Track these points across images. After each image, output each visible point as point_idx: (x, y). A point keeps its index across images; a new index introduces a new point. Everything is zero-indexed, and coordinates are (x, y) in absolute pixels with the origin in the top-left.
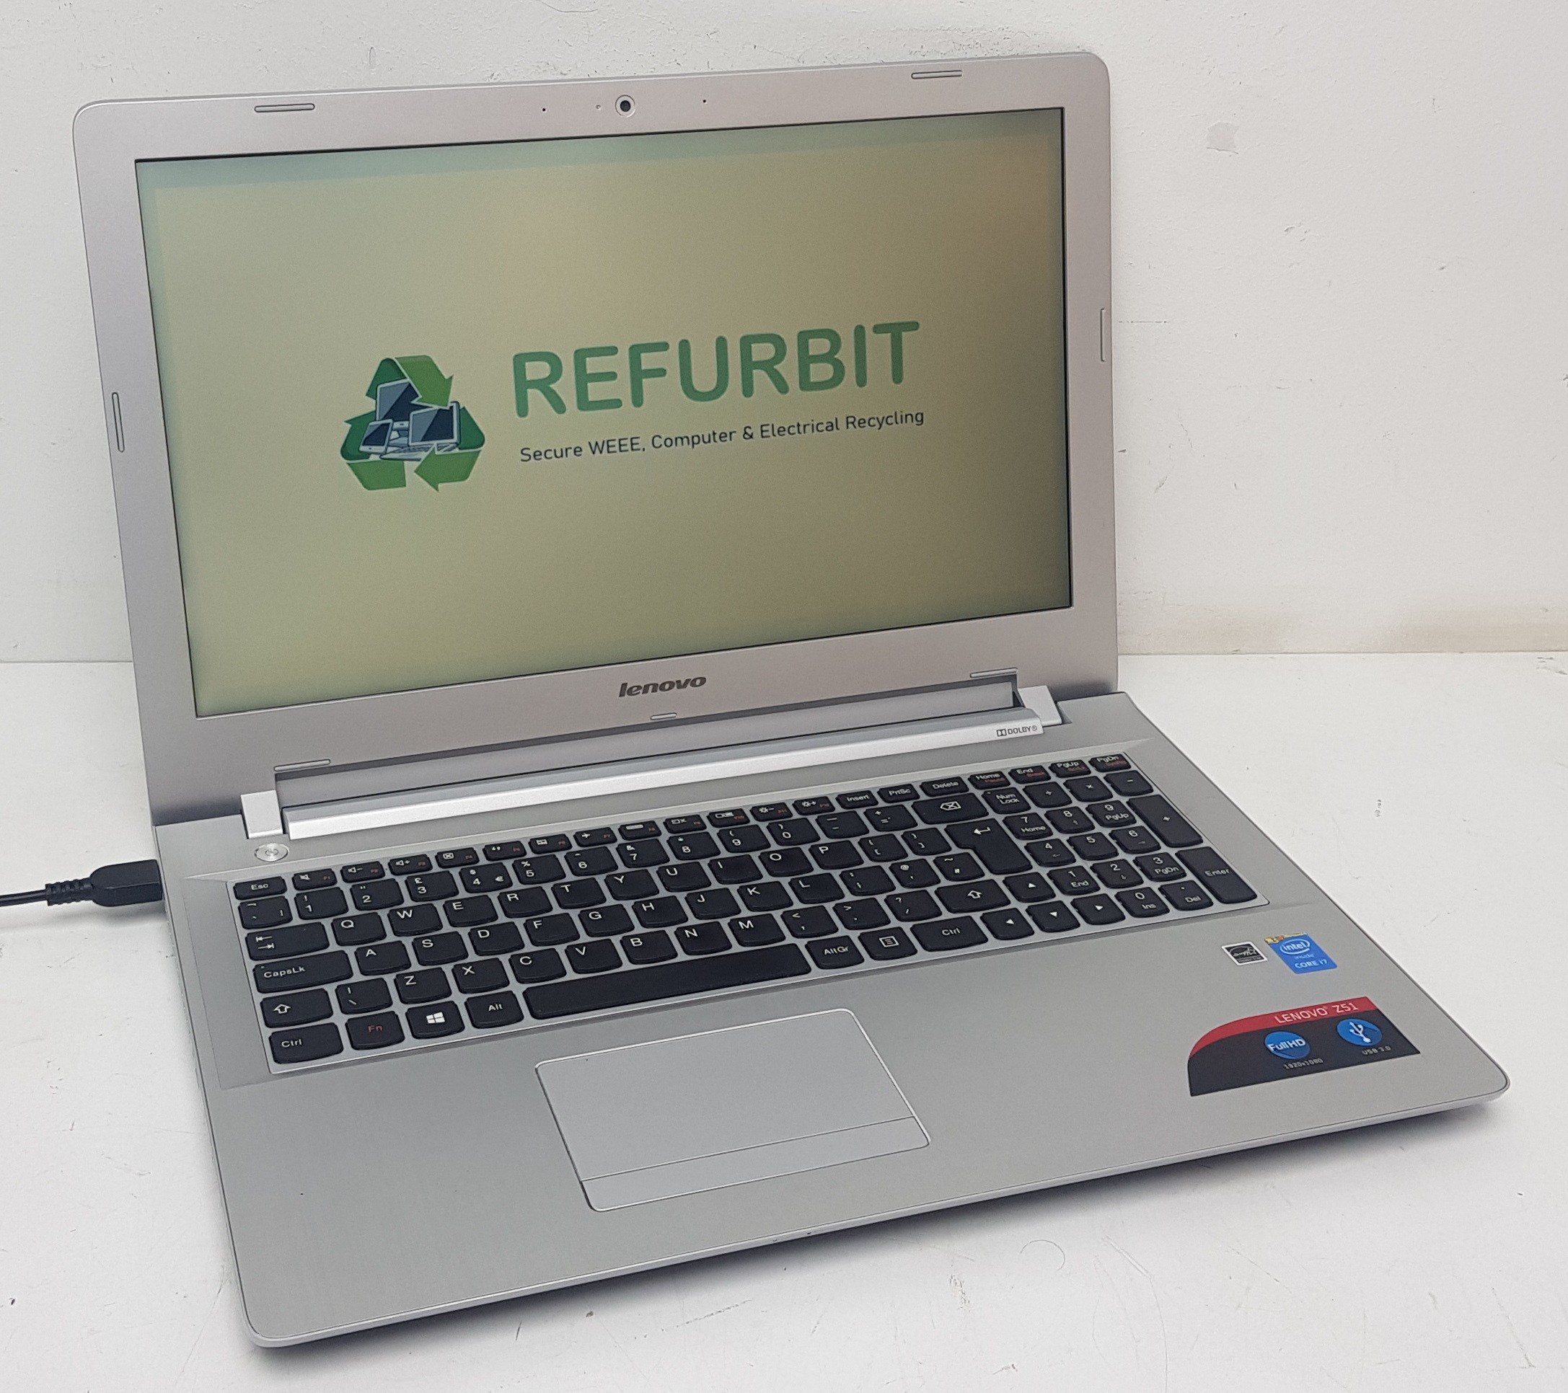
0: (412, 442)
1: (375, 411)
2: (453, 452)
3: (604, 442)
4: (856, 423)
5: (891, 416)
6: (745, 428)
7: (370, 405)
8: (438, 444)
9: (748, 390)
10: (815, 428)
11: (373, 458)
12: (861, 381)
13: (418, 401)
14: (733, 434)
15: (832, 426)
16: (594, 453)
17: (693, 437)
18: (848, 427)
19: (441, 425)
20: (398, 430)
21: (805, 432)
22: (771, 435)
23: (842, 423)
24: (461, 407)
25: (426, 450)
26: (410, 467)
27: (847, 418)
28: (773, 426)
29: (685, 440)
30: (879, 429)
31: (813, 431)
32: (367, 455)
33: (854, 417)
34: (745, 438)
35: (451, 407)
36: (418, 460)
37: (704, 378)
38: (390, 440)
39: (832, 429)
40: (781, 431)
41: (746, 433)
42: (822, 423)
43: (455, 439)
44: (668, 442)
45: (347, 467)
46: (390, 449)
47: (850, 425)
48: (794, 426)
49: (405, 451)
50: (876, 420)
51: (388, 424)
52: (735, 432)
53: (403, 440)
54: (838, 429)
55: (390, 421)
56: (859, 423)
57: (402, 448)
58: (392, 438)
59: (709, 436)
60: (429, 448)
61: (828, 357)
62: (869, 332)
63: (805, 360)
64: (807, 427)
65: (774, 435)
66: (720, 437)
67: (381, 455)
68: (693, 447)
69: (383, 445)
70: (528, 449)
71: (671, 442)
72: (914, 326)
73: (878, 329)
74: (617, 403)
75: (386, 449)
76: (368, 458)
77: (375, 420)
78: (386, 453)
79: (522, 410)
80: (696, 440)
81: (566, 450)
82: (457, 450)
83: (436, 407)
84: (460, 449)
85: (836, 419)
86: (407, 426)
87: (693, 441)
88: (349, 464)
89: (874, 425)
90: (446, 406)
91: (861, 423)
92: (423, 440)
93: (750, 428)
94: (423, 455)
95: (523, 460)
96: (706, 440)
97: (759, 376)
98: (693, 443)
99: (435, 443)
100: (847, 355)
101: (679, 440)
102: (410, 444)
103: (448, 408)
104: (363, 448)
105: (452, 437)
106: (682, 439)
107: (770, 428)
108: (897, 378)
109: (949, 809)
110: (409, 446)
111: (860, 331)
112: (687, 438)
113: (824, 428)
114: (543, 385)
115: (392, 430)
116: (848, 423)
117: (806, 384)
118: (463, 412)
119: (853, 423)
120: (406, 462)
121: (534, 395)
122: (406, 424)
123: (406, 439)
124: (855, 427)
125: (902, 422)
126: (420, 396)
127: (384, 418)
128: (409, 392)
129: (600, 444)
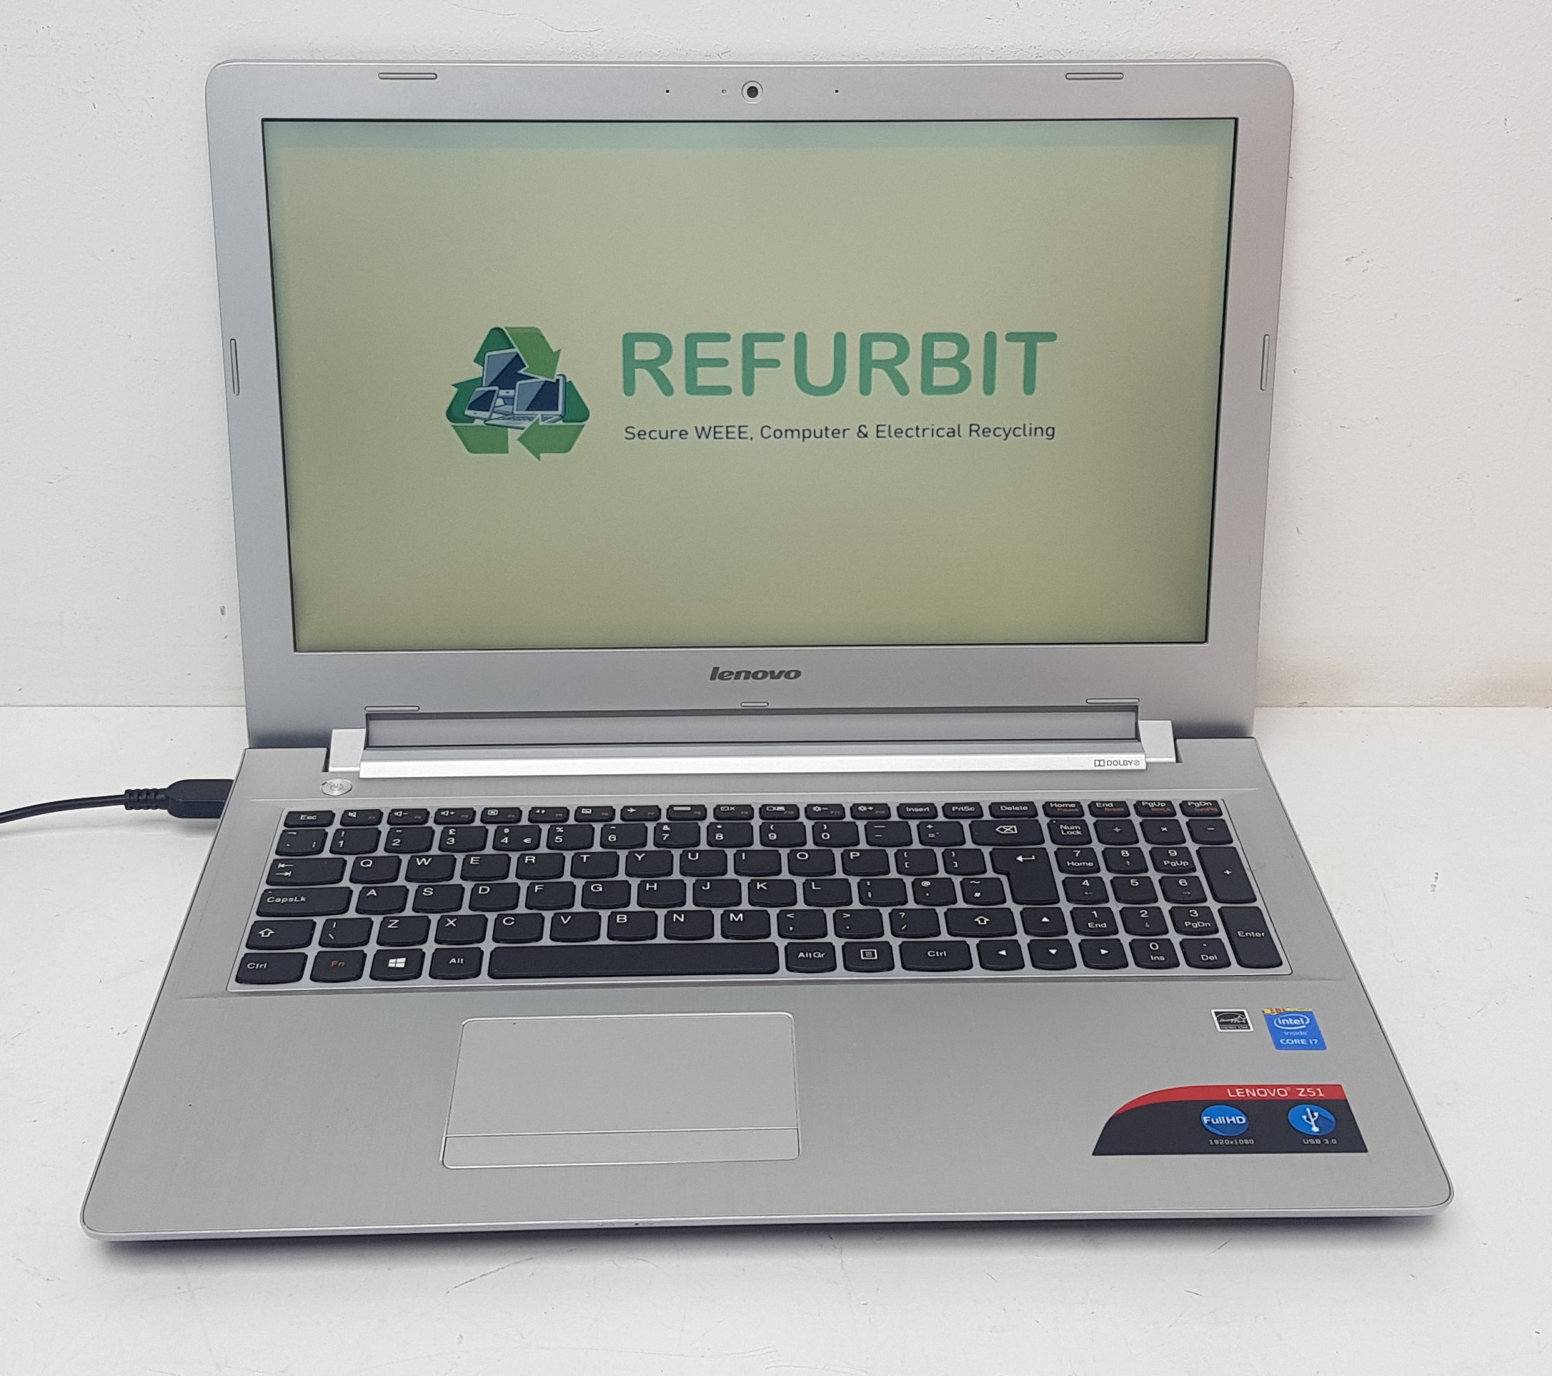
0: (517, 410)
1: (482, 378)
2: (557, 423)
3: (710, 428)
4: (980, 432)
5: (1019, 428)
6: (860, 426)
7: (477, 371)
8: (542, 415)
9: (865, 388)
10: (936, 433)
11: (477, 422)
12: (989, 388)
13: (525, 371)
14: (846, 432)
15: (954, 432)
16: (700, 437)
17: (804, 431)
18: (970, 435)
19: (546, 397)
20: (503, 398)
21: (923, 435)
22: (887, 436)
23: (965, 430)
24: (568, 380)
25: (530, 419)
26: (513, 435)
27: (971, 425)
28: (890, 427)
29: (796, 433)
30: (1005, 439)
31: (933, 436)
32: (472, 419)
33: (978, 426)
34: (859, 436)
35: (558, 380)
36: (522, 429)
37: (820, 372)
38: (495, 407)
39: (954, 436)
40: (898, 432)
41: (860, 431)
42: (943, 429)
43: (560, 412)
44: (778, 434)
45: (451, 427)
46: (494, 416)
47: (973, 433)
48: (912, 429)
49: (509, 419)
50: (1002, 431)
51: (494, 391)
52: (848, 429)
53: (508, 408)
54: (960, 436)
55: (496, 388)
56: (983, 432)
57: (506, 415)
58: (496, 405)
59: (821, 431)
60: (533, 418)
61: (955, 362)
62: (1001, 341)
63: (929, 362)
64: (926, 431)
65: (890, 436)
66: (833, 433)
67: (485, 420)
68: (803, 441)
69: (488, 411)
70: (633, 427)
71: (780, 434)
72: (1052, 337)
73: (1011, 337)
74: (726, 390)
75: (491, 415)
76: (473, 422)
77: (482, 386)
78: (490, 419)
79: (629, 389)
80: (807, 434)
81: (672, 432)
82: (561, 423)
83: (542, 379)
84: (564, 421)
85: (959, 426)
86: (513, 394)
87: (804, 435)
88: (453, 426)
89: (1000, 436)
90: (553, 378)
91: (986, 431)
92: (528, 410)
93: (865, 426)
94: (527, 424)
95: (627, 438)
96: (818, 435)
97: (878, 375)
98: (804, 437)
99: (539, 413)
100: (975, 361)
101: (789, 433)
102: (515, 412)
103: (554, 381)
104: (468, 412)
105: (557, 410)
106: (792, 431)
107: (886, 428)
108: (1029, 387)
109: (1005, 832)
110: (513, 414)
111: (990, 338)
112: (798, 431)
113: (945, 434)
114: (652, 366)
115: (498, 397)
116: (971, 431)
117: (928, 387)
118: (569, 385)
119: (976, 431)
120: (509, 429)
121: (642, 375)
122: (511, 392)
123: (511, 407)
124: (979, 435)
125: (1030, 435)
126: (527, 367)
127: (491, 385)
128: (517, 362)
129: (707, 430)
